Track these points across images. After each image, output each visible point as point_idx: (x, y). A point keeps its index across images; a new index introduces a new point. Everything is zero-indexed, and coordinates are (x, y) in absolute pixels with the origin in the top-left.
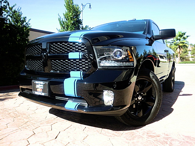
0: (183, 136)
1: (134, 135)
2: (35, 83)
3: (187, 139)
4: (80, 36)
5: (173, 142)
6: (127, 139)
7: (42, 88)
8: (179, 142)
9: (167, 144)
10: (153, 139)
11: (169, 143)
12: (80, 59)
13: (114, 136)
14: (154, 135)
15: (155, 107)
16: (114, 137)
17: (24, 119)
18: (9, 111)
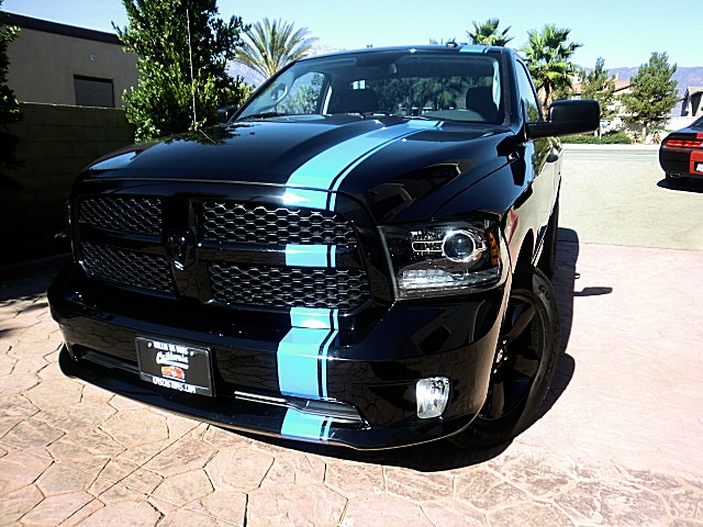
0: (630, 471)
1: (492, 485)
2: (150, 345)
3: (644, 484)
4: (327, 188)
5: (609, 501)
6: (475, 504)
7: (186, 367)
8: (624, 499)
9: (594, 509)
10: (550, 493)
11: (598, 505)
12: (329, 270)
13: (431, 494)
14: (547, 476)
15: (539, 379)
16: (432, 498)
17: (91, 450)
18: (9, 412)
